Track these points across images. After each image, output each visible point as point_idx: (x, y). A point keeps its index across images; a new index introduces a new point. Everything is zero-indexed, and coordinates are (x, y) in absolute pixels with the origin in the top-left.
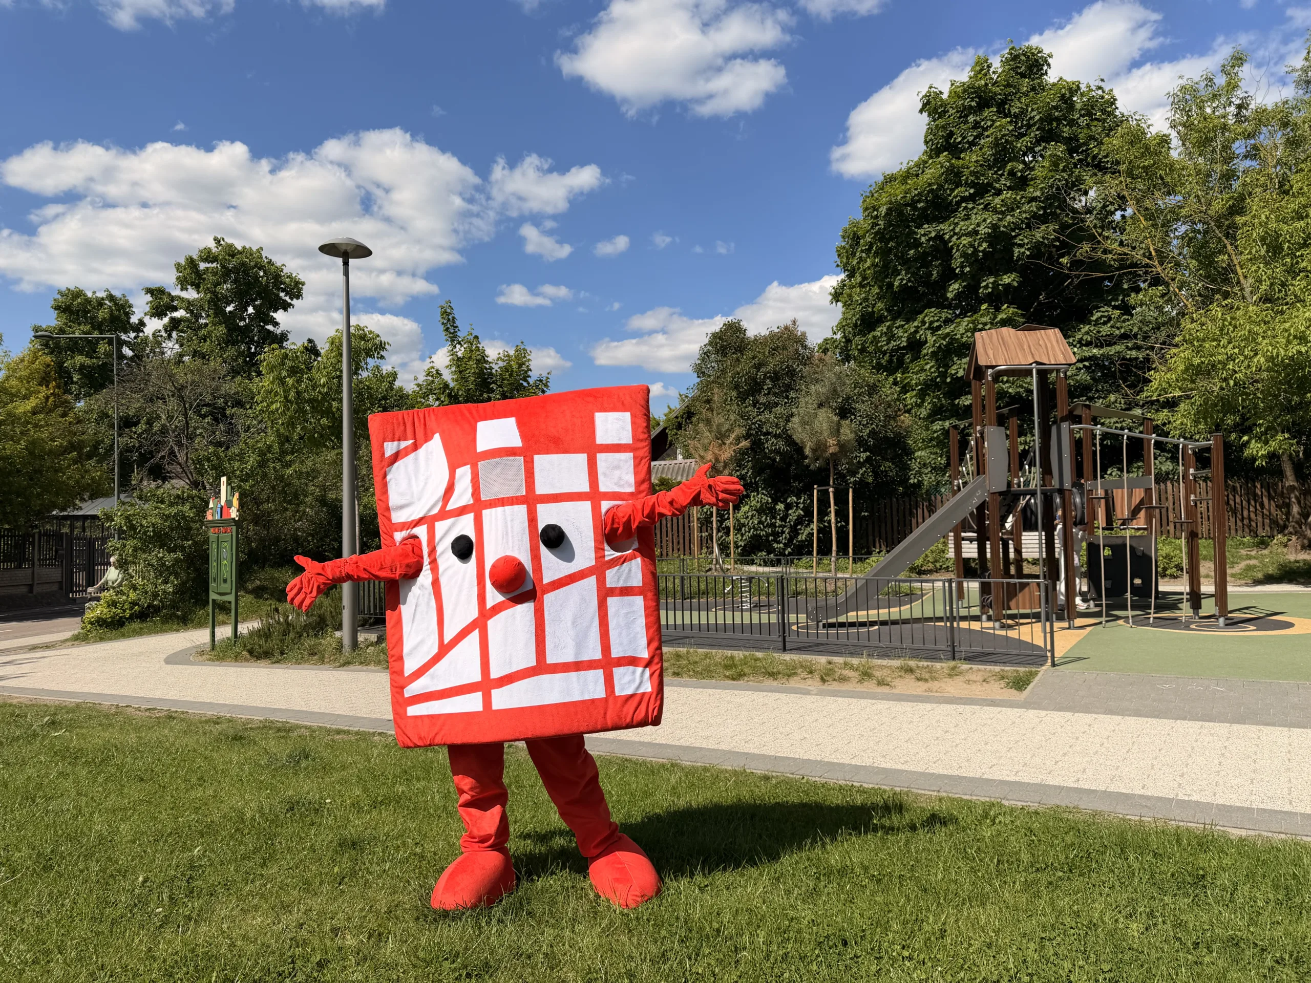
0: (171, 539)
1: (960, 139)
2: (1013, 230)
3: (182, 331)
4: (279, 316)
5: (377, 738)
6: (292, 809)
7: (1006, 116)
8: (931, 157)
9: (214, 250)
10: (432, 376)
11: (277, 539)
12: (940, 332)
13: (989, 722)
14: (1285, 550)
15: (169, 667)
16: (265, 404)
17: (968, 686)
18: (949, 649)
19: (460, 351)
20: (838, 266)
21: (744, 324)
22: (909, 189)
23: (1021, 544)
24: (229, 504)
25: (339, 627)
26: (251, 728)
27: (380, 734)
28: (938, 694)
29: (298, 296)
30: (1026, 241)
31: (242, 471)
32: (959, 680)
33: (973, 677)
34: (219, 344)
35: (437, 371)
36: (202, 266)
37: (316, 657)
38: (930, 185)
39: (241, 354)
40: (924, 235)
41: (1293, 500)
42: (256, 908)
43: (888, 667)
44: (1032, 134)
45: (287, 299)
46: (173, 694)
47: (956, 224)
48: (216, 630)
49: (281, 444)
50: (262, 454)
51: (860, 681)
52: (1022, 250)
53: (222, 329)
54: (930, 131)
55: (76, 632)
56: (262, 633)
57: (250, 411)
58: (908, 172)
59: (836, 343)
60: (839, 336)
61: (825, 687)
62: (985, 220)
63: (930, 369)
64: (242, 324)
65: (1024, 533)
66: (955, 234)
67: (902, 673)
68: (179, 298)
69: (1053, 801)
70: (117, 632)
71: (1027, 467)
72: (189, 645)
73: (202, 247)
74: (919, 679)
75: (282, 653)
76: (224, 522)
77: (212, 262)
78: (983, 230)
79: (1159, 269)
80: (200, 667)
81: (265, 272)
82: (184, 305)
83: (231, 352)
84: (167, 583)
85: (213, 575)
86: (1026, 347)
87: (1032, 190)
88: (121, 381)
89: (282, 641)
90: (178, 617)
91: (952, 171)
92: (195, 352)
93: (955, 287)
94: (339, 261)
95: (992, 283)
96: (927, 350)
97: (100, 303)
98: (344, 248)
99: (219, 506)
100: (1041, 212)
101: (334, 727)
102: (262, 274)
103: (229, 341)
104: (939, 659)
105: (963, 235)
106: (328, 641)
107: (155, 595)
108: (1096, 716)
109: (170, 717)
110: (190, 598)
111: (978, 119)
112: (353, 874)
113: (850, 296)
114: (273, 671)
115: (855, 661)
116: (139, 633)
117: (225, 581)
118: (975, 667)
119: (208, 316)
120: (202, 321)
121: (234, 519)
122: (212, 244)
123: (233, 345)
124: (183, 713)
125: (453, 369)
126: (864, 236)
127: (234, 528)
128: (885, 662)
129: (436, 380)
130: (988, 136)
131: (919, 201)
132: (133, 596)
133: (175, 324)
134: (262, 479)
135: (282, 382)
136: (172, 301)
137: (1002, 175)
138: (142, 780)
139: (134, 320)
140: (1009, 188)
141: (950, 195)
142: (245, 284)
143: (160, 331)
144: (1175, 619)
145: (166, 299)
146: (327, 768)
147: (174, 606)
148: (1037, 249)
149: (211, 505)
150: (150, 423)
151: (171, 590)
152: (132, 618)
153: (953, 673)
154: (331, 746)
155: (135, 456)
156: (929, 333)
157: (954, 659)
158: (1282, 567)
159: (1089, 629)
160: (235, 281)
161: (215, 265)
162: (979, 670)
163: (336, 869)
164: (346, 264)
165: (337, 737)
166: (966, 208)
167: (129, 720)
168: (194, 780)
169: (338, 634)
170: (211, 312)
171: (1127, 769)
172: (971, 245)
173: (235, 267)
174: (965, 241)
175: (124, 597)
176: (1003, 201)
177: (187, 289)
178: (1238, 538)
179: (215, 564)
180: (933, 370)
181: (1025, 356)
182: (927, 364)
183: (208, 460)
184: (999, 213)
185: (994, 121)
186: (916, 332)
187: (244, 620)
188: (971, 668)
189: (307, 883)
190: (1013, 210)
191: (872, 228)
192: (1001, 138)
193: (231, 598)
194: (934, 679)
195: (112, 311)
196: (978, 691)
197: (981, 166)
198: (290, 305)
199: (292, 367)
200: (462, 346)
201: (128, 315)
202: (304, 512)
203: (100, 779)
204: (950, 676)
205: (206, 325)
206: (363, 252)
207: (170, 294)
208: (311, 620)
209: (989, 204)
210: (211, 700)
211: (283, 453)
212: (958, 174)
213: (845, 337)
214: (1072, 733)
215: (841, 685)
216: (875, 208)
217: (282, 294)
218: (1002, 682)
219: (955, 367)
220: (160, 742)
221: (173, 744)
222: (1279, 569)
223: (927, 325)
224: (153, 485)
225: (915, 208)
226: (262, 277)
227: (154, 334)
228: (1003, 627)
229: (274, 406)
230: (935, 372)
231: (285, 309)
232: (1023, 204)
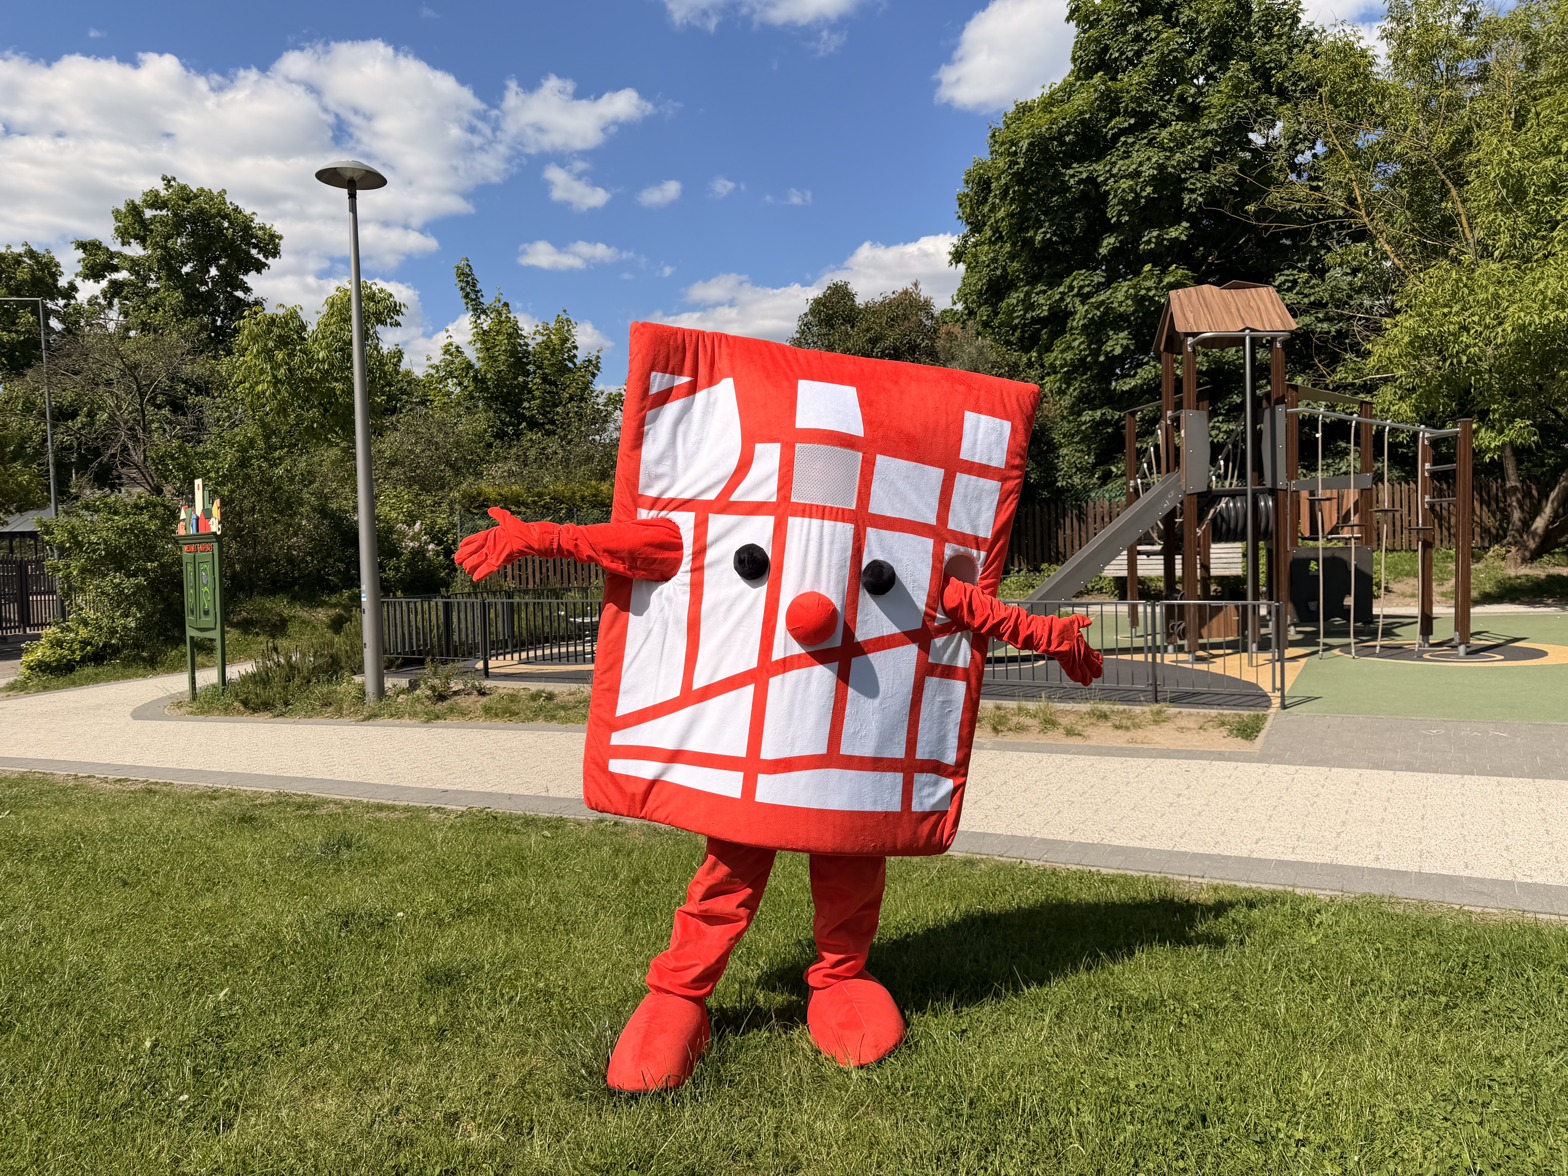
0: (130, 560)
1: (1117, 55)
2: (1183, 171)
3: (126, 298)
4: (251, 279)
5: (433, 815)
6: (346, 924)
7: (1174, 26)
8: (1078, 78)
9: (163, 193)
10: (451, 355)
11: (267, 560)
12: (1093, 300)
13: (1228, 782)
14: (1503, 564)
15: (139, 722)
16: (247, 385)
17: (1182, 735)
18: (1150, 688)
19: (486, 323)
20: (959, 217)
21: (853, 287)
22: (1055, 119)
23: (1209, 558)
24: (208, 514)
25: (359, 669)
26: (262, 805)
27: (437, 810)
28: (1146, 746)
29: (275, 253)
30: (1199, 185)
31: (217, 472)
32: (1168, 727)
33: (1184, 723)
34: (175, 315)
35: (457, 347)
36: (148, 213)
37: (331, 709)
38: (1081, 113)
39: (203, 327)
40: (1073, 176)
41: (1514, 504)
42: (325, 1084)
43: (1073, 712)
44: (1204, 51)
45: (261, 257)
46: (149, 760)
47: (1114, 164)
48: (197, 674)
49: (267, 438)
50: (243, 450)
51: (1043, 731)
52: (1194, 196)
53: (179, 295)
54: (1079, 45)
55: (12, 679)
56: (258, 678)
57: (218, 400)
58: (1052, 95)
59: (958, 316)
60: (959, 307)
61: (999, 738)
62: (1149, 159)
63: (1079, 346)
64: (203, 289)
65: (1213, 546)
66: (1112, 176)
67: (1094, 720)
68: (119, 255)
69: (1360, 889)
70: (66, 679)
71: (1222, 462)
72: (162, 694)
73: (147, 189)
74: (1117, 727)
75: (286, 704)
76: (202, 538)
77: (161, 209)
78: (1148, 171)
79: (1366, 220)
80: (180, 723)
81: (230, 222)
82: (127, 264)
83: (191, 325)
84: (127, 616)
85: (190, 606)
86: (1233, 310)
87: (1206, 121)
88: (51, 357)
89: (285, 688)
90: (144, 659)
91: (1108, 96)
92: (144, 323)
93: (1109, 242)
94: (344, 192)
95: (1156, 237)
96: (1077, 322)
97: (17, 261)
98: (349, 175)
99: (194, 517)
100: (1218, 149)
101: (372, 801)
102: (226, 224)
103: (188, 311)
104: (1139, 702)
105: (1122, 177)
106: (346, 687)
107: (113, 632)
108: (1360, 771)
109: (150, 791)
110: (158, 636)
111: (1140, 29)
112: (456, 1024)
113: (975, 256)
114: (277, 726)
115: (1031, 706)
116: (94, 680)
117: (206, 613)
118: (1185, 711)
119: (159, 279)
120: (151, 285)
121: (215, 533)
122: (159, 186)
123: (193, 315)
124: (165, 784)
125: (478, 345)
126: (998, 178)
127: (216, 545)
128: (1069, 706)
129: (456, 361)
130: (1152, 52)
131: (1068, 134)
132: (83, 633)
133: (116, 288)
134: (245, 482)
135: (268, 354)
136: (112, 259)
137: (1169, 101)
138: (125, 884)
139: (63, 282)
140: (1179, 118)
141: (1105, 127)
142: (205, 237)
143: (97, 297)
144: (1399, 647)
145: (102, 258)
146: (378, 861)
147: (138, 645)
148: (1213, 196)
149: (183, 515)
150: (91, 414)
151: (133, 625)
152: (84, 661)
153: (1158, 719)
154: (375, 826)
155: (74, 458)
156: (1077, 301)
157: (1157, 701)
158: (1500, 583)
159: (1303, 661)
160: (192, 234)
161: (164, 212)
162: (1190, 715)
163: (432, 1020)
164: (352, 196)
165: (379, 815)
166: (1125, 143)
167: (94, 797)
168: (199, 885)
169: (358, 679)
170: (163, 274)
171: (1433, 842)
172: (1132, 189)
173: (192, 215)
174: (1125, 184)
175: (72, 635)
176: (1171, 134)
177: (129, 243)
178: (1444, 550)
179: (192, 591)
180: (1082, 347)
181: (1234, 323)
182: (1074, 340)
183: (172, 458)
184: (1165, 150)
185: (1159, 33)
186: (1062, 299)
187: (232, 662)
188: (1180, 713)
189: (395, 1041)
190: (1183, 146)
191: (1009, 167)
192: (1169, 54)
193: (216, 635)
194: (1137, 726)
195: (33, 271)
196: (1195, 741)
197: (1145, 89)
198: (264, 265)
199: (280, 336)
200: (487, 316)
201: (54, 276)
202: (300, 525)
203: (67, 884)
204: (1156, 722)
205: (157, 290)
206: (376, 181)
207: (108, 249)
208: (320, 661)
209: (1155, 138)
210: (202, 767)
211: (271, 448)
212: (1116, 100)
213: (967, 308)
214: (1342, 795)
215: (1019, 736)
216: (1013, 143)
217: (254, 252)
218: (1222, 729)
219: (1110, 343)
220: (141, 826)
221: (160, 829)
222: (1498, 587)
223: (1076, 290)
224: (98, 493)
225: (1062, 143)
226: (227, 229)
227: (89, 301)
228: (1199, 659)
229: (260, 388)
230: (1085, 350)
231: (259, 271)
232: (1196, 138)
